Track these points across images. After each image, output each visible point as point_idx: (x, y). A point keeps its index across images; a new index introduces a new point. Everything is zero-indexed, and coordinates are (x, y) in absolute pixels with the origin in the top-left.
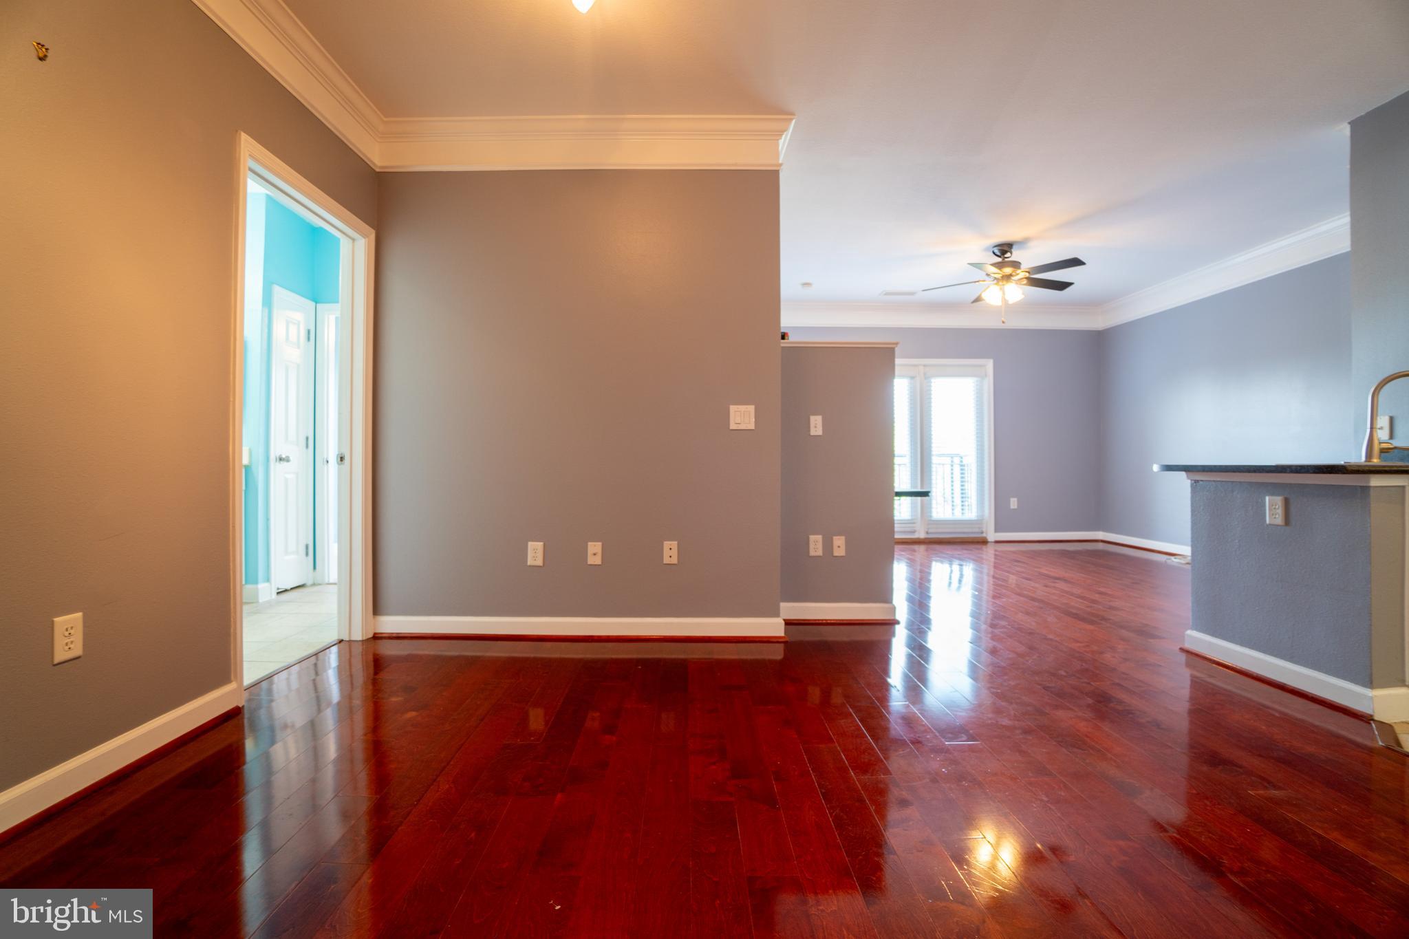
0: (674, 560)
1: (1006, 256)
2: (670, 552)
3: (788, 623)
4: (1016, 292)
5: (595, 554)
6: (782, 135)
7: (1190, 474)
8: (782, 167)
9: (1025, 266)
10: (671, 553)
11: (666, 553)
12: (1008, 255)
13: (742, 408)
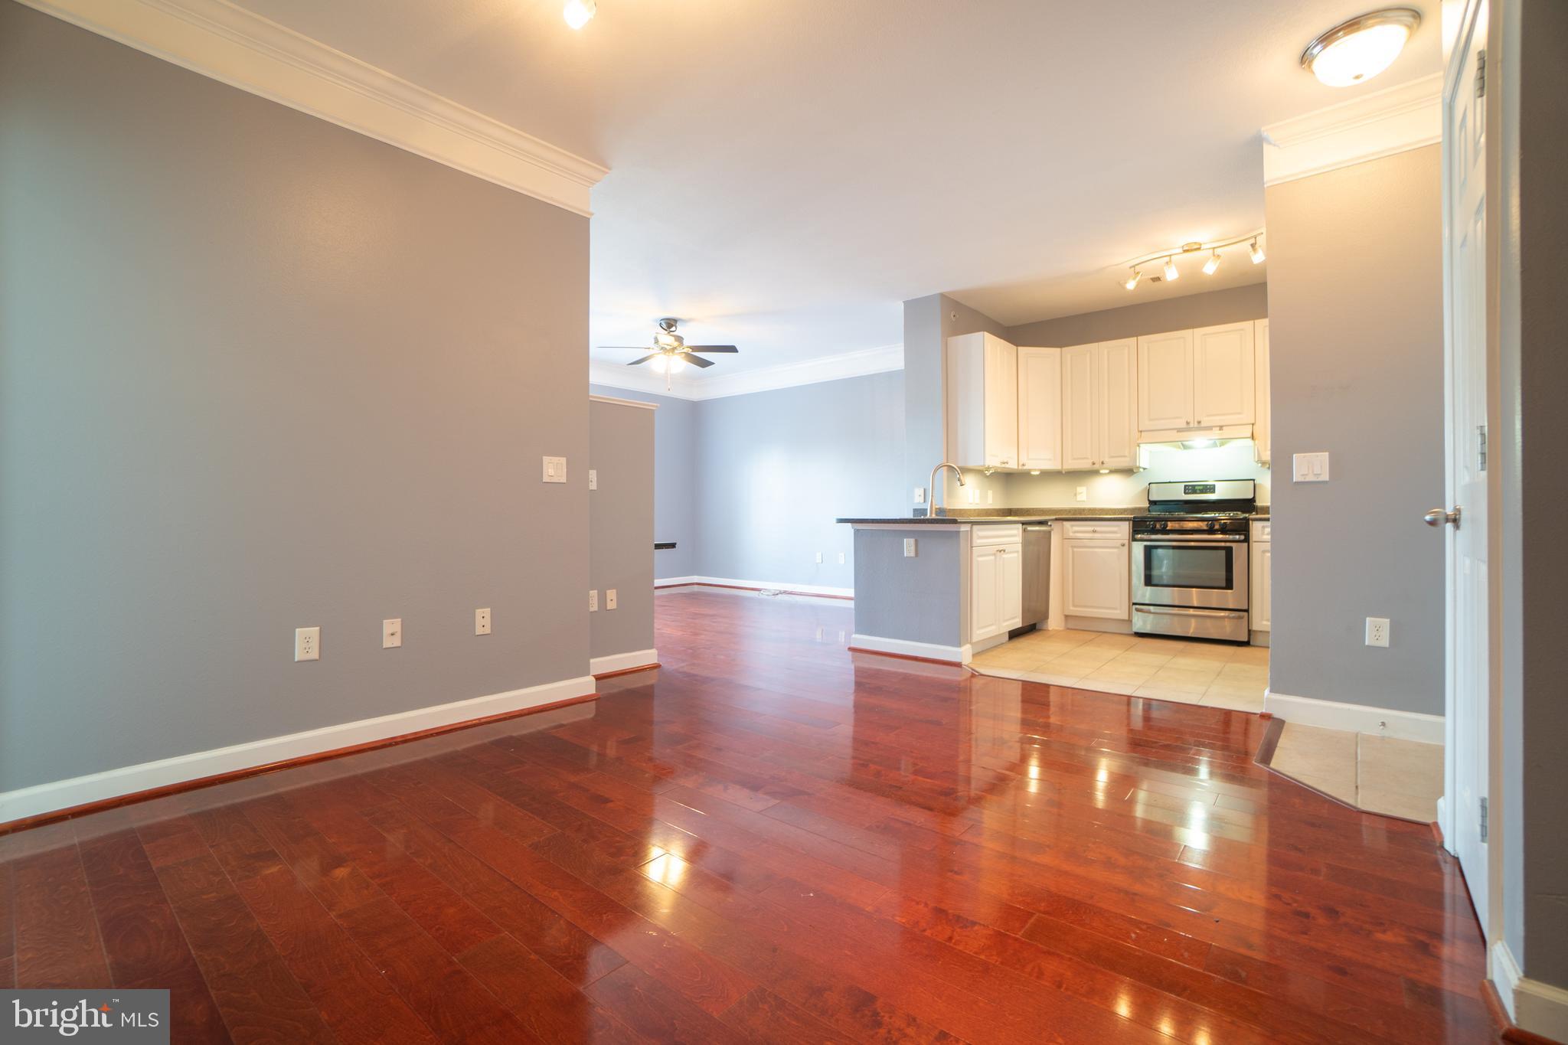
0: (488, 630)
1: (671, 330)
2: (483, 620)
3: (599, 678)
4: (679, 365)
5: (392, 634)
6: (593, 184)
7: (854, 524)
8: (593, 217)
9: (686, 343)
10: (483, 622)
11: (479, 621)
12: (673, 329)
13: (555, 459)
